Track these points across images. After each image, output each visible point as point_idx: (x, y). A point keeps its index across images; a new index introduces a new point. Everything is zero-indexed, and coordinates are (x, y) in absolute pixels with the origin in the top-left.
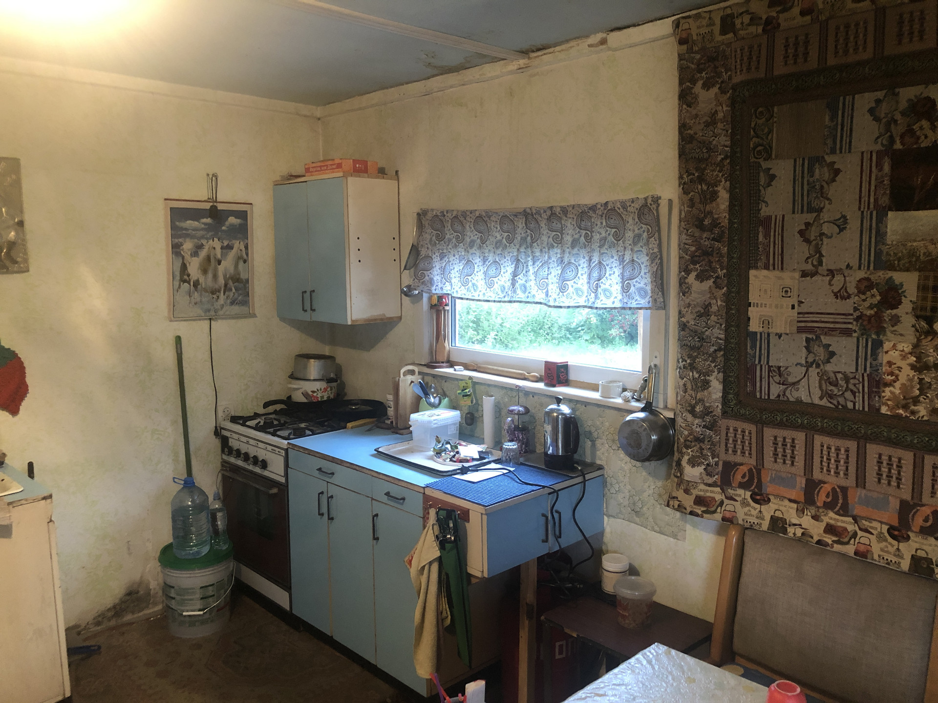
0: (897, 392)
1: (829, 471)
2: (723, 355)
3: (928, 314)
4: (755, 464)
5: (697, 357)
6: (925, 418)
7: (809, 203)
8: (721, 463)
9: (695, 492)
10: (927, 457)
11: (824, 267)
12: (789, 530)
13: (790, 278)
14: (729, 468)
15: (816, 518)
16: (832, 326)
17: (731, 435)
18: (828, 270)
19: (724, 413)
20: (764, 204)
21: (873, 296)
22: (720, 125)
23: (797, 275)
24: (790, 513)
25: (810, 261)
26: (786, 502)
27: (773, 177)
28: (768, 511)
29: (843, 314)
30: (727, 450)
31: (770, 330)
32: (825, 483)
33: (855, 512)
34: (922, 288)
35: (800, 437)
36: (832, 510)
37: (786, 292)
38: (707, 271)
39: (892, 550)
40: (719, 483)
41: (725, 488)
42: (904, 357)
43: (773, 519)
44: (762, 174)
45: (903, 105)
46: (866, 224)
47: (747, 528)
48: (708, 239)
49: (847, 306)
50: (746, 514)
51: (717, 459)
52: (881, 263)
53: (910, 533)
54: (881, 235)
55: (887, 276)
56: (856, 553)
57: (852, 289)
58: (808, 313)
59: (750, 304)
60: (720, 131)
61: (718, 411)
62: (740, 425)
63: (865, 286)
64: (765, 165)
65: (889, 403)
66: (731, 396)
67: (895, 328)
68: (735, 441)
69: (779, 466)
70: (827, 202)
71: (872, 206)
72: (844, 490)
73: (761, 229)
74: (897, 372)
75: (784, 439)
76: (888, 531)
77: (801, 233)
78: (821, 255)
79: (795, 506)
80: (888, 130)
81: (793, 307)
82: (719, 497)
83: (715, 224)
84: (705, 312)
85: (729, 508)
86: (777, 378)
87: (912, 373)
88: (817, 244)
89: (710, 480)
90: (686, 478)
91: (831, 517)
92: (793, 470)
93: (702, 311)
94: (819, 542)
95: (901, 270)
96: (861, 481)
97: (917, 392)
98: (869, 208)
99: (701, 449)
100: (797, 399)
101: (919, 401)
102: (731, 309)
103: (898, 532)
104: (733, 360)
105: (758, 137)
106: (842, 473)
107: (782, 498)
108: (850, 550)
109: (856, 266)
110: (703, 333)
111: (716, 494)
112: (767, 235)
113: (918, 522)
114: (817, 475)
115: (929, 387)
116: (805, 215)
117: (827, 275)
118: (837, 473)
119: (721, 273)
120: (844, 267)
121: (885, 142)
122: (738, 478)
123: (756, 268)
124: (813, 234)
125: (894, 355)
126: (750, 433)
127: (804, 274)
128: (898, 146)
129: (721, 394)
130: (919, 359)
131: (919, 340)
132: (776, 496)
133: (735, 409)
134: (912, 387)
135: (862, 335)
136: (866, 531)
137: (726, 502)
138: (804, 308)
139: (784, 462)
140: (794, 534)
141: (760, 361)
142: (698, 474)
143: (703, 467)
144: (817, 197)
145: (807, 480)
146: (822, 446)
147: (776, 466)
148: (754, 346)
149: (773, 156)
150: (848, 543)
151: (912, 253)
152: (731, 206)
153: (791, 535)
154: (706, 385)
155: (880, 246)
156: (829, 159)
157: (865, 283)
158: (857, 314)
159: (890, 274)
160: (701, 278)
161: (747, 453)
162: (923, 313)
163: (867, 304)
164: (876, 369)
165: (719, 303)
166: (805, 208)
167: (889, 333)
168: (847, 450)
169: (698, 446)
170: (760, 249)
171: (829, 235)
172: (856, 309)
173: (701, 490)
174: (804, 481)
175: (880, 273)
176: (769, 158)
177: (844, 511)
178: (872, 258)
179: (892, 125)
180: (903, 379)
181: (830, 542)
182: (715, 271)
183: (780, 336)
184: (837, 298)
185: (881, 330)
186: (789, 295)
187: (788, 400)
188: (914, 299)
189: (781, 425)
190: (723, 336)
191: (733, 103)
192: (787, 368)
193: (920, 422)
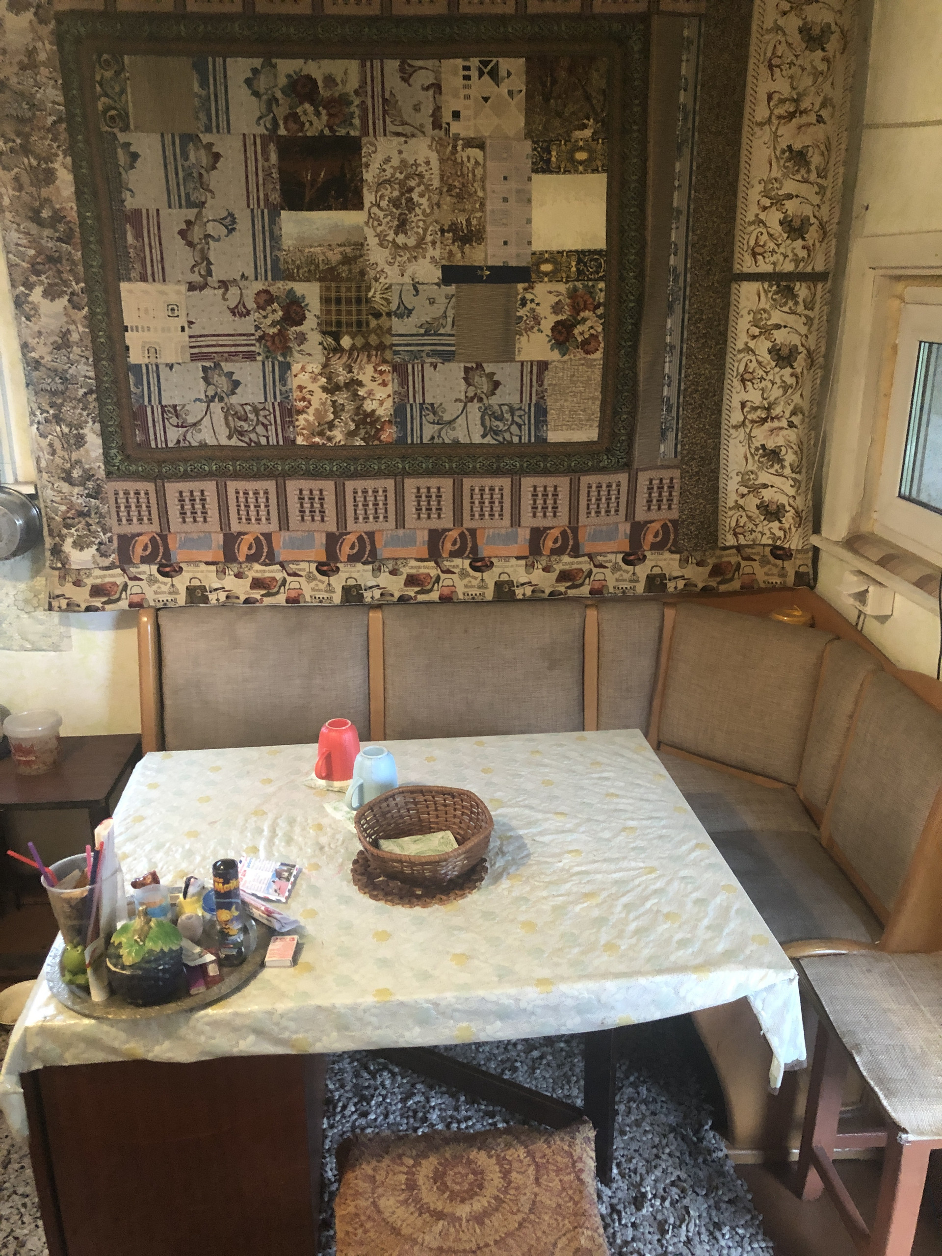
0: (311, 418)
1: (249, 519)
2: (96, 399)
3: (334, 329)
4: (159, 531)
5: (62, 405)
6: (342, 443)
7: (187, 195)
8: (115, 538)
9: (89, 582)
10: (347, 483)
11: (215, 278)
12: (210, 597)
13: (175, 292)
14: (126, 542)
15: (239, 576)
16: (233, 349)
17: (122, 501)
18: (220, 281)
19: (109, 474)
20: (128, 193)
21: (274, 311)
22: (44, 71)
23: (184, 288)
24: (208, 577)
25: (196, 269)
26: (203, 567)
27: (135, 156)
28: (181, 582)
29: (244, 335)
30: (120, 520)
31: (159, 361)
32: (245, 534)
33: (281, 559)
34: (326, 300)
35: (210, 487)
36: (257, 561)
37: (173, 310)
38: (56, 284)
39: (322, 586)
40: (118, 563)
41: (126, 567)
42: (314, 380)
43: (190, 590)
44: (119, 150)
45: (283, 81)
46: (259, 227)
47: (159, 609)
48: (52, 239)
49: (246, 325)
50: (156, 593)
51: (109, 534)
52: (280, 272)
53: (339, 565)
54: (275, 239)
55: (288, 288)
56: (287, 601)
57: (251, 305)
58: (201, 336)
59: (126, 329)
60: (44, 80)
61: (101, 473)
62: (131, 486)
63: (266, 299)
64: (122, 137)
65: (305, 432)
66: (114, 451)
67: (302, 347)
68: (128, 507)
69: (190, 526)
70: (209, 195)
71: (262, 203)
72: (268, 536)
73: (128, 226)
74: (308, 396)
75: (192, 492)
76: (317, 569)
77: (182, 233)
78: (209, 263)
79: (213, 568)
80: (270, 110)
81: (183, 329)
82: (120, 580)
83: (58, 217)
84: (63, 343)
85: (136, 590)
86: (174, 421)
87: (324, 396)
88: (202, 250)
89: (106, 562)
90: (74, 567)
91: (257, 570)
92: (206, 527)
93: (60, 341)
94: (247, 601)
95: (300, 280)
96: (284, 523)
97: (332, 416)
98: (259, 206)
99: (88, 525)
100: (200, 442)
101: (334, 426)
102: (98, 337)
103: (326, 568)
104: (109, 404)
105: (106, 95)
106: (263, 519)
107: (196, 563)
108: (281, 599)
109: (252, 277)
110: (66, 371)
111: (117, 577)
112: (138, 236)
113: (345, 550)
114: (235, 527)
115: (343, 410)
116: (184, 211)
117: (219, 288)
118: (258, 520)
119: (77, 287)
120: (238, 278)
121: (268, 126)
122: (139, 551)
123: (129, 280)
124: (196, 234)
125: (303, 379)
126: (147, 494)
127: (192, 287)
128: (282, 132)
129: (101, 451)
130: (329, 379)
131: (328, 359)
132: (188, 563)
133: (123, 468)
134: (326, 411)
135: (267, 357)
136: (295, 574)
137: (131, 583)
138: (196, 330)
139: (195, 521)
140: (218, 600)
141: (150, 401)
142: (90, 558)
143: (95, 547)
144: (194, 189)
145: (225, 535)
146: (237, 493)
147: (185, 527)
148: (138, 383)
149: (132, 127)
150: (278, 593)
151: (311, 261)
152: (79, 194)
153: (214, 602)
154: (80, 441)
155: (277, 253)
156: (206, 138)
157: (264, 297)
158: (259, 333)
159: (291, 285)
160: (51, 293)
161: (145, 519)
162: (329, 329)
163: (269, 321)
164: (286, 395)
165: (81, 329)
166: (183, 202)
167: (296, 354)
168: (266, 493)
169: (83, 522)
170: (131, 255)
171: (216, 237)
172: (257, 328)
173: (98, 577)
174: (221, 537)
175: (280, 284)
176: (126, 128)
177: (271, 560)
178: (269, 267)
179: (274, 106)
180: (316, 403)
181: (259, 597)
182: (68, 286)
183: (171, 367)
184: (234, 315)
185: (286, 351)
186: (176, 313)
187: (191, 446)
188: (318, 313)
189: (186, 476)
190: (92, 374)
191: (59, 39)
192: (184, 406)
193: (337, 447)
